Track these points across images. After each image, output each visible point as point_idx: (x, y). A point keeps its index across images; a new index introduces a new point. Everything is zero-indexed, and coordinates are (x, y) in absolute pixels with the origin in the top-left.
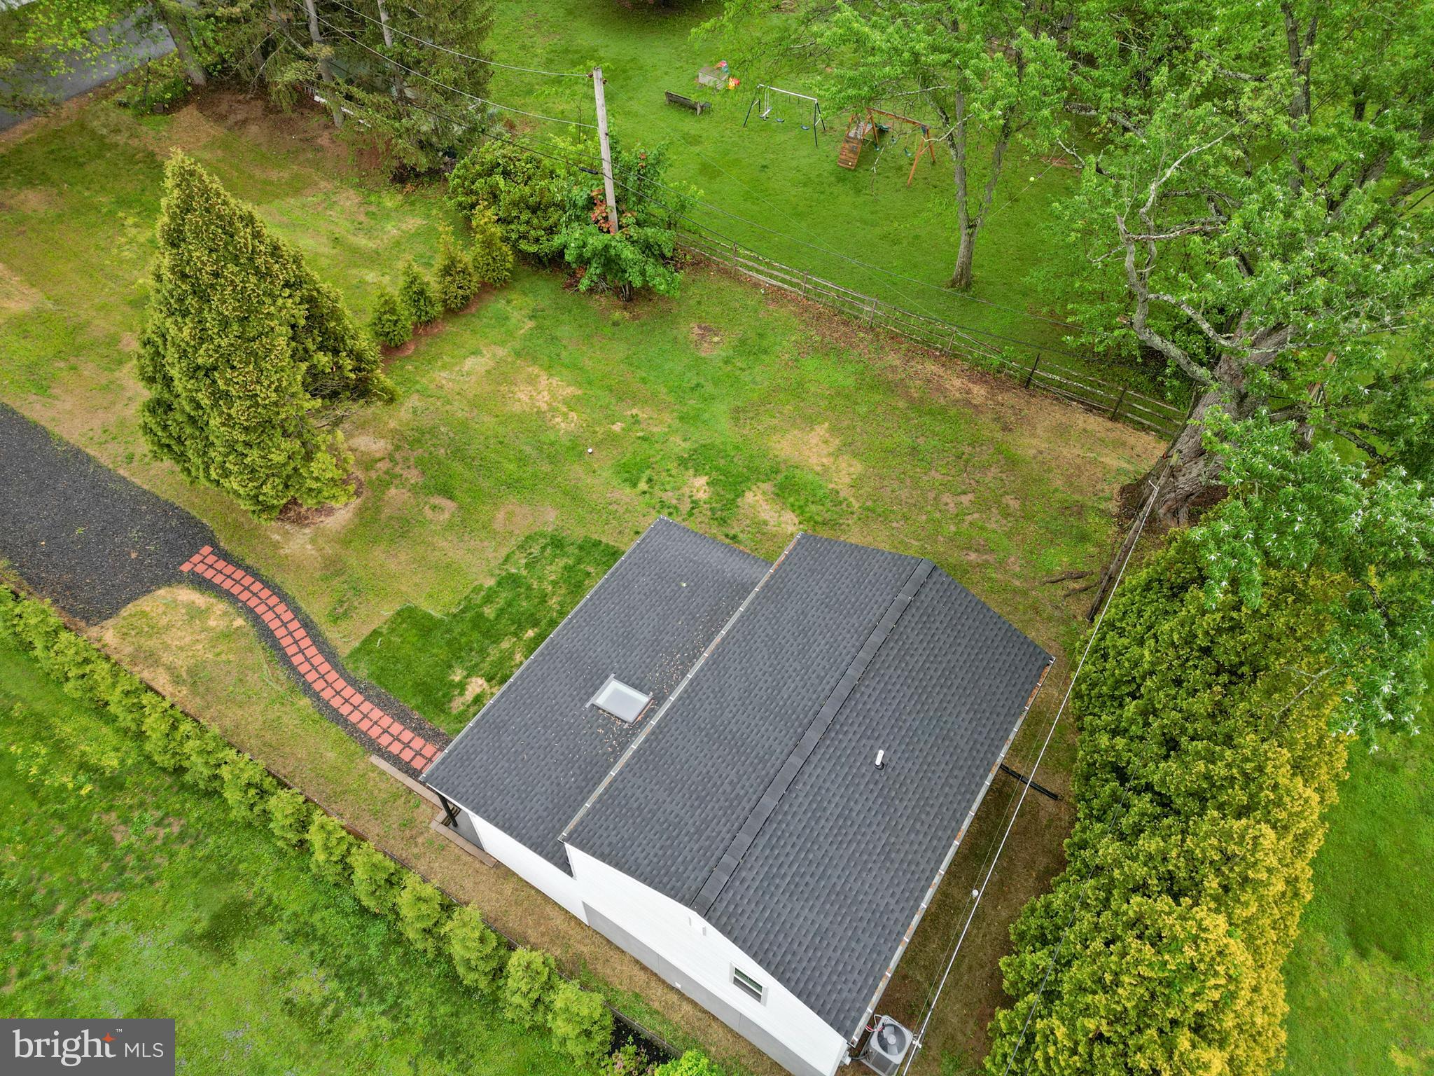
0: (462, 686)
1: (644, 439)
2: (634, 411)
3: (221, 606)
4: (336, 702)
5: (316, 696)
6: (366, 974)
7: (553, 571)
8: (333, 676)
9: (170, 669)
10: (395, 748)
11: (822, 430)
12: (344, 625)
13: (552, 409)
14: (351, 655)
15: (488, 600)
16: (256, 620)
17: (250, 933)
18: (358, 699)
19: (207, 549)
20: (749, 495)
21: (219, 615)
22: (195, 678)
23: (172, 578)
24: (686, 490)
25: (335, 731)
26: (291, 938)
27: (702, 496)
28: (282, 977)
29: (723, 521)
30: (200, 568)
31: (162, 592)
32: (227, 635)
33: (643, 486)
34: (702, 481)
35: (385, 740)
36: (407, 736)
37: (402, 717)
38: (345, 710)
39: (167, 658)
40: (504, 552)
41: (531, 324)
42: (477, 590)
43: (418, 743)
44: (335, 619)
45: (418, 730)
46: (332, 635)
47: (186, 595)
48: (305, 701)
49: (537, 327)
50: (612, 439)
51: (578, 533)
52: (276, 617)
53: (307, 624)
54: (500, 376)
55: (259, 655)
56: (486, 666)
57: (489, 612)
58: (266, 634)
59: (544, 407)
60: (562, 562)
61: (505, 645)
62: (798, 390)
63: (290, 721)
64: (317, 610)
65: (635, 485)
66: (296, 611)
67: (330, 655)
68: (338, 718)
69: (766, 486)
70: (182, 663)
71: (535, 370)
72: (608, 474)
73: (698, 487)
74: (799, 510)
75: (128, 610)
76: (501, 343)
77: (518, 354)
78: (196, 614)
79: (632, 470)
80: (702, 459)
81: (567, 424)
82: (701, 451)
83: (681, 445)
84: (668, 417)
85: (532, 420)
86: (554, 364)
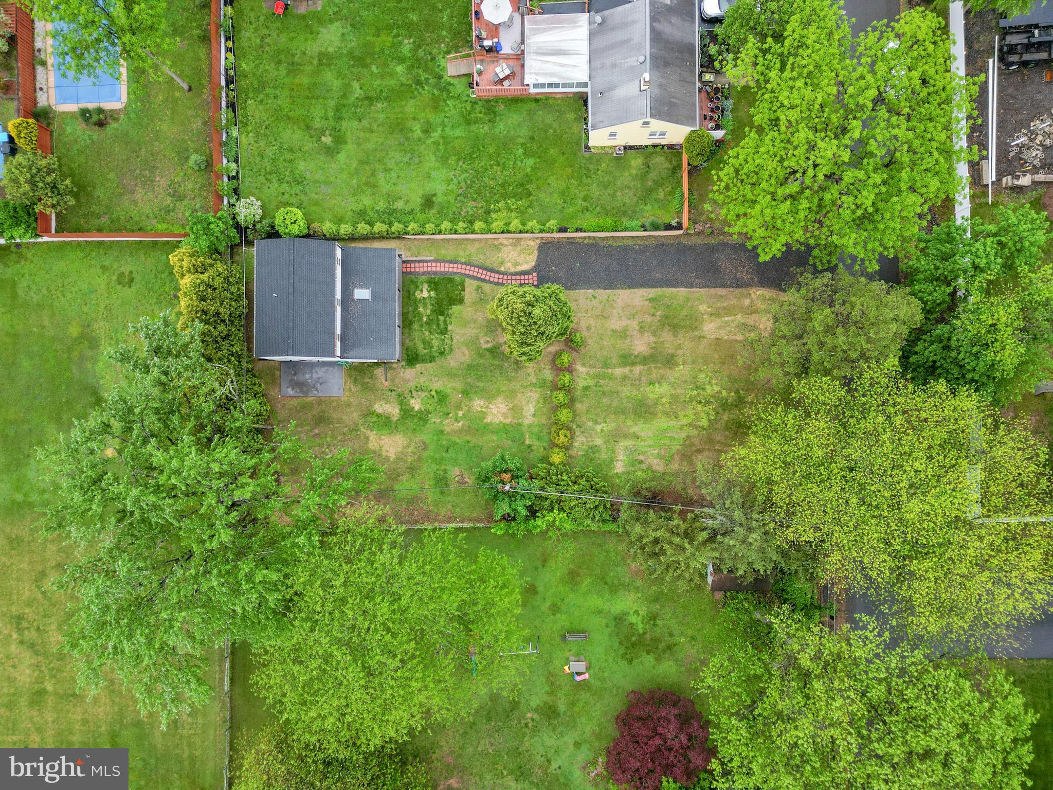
0: (429, 292)
1: (448, 414)
2: (460, 424)
3: (512, 270)
4: (455, 266)
5: (462, 264)
6: (390, 214)
7: (436, 343)
8: (463, 271)
9: (506, 246)
10: (429, 264)
11: (392, 456)
12: (475, 287)
13: (487, 407)
14: (464, 281)
15: (445, 321)
16: (499, 273)
17: (422, 205)
18: (451, 270)
19: (535, 283)
20: (398, 412)
21: (509, 267)
22: (498, 247)
23: (535, 268)
24: (419, 400)
25: (449, 258)
26: (413, 210)
27: (412, 401)
29: (399, 396)
30: (531, 277)
31: (533, 264)
32: (502, 263)
33: (433, 393)
34: (417, 408)
35: (434, 264)
36: (430, 269)
37: (435, 273)
38: (451, 265)
39: (510, 247)
40: (455, 341)
41: (527, 442)
42: (451, 323)
43: (425, 269)
44: (479, 287)
45: (428, 273)
46: (476, 283)
47: (525, 267)
48: (463, 260)
49: (524, 442)
50: (459, 407)
51: (439, 361)
52: (495, 277)
53: (484, 280)
54: (516, 410)
55: (488, 264)
56: (428, 301)
57: (441, 318)
58: (492, 271)
59: (490, 406)
60: (435, 349)
61: (428, 312)
62: (412, 470)
63: (462, 253)
64: (487, 287)
65: (436, 391)
66: (491, 282)
67: (469, 276)
68: (450, 262)
69: (395, 419)
70: (505, 249)
71: (508, 421)
72: (449, 391)
73: (416, 404)
74: (379, 416)
75: (536, 253)
76: (530, 426)
77: (520, 425)
78: (517, 264)
79: (442, 398)
80: (423, 417)
81: (478, 404)
82: (426, 421)
83: (434, 419)
84: (447, 429)
85: (490, 397)
86: (504, 429)
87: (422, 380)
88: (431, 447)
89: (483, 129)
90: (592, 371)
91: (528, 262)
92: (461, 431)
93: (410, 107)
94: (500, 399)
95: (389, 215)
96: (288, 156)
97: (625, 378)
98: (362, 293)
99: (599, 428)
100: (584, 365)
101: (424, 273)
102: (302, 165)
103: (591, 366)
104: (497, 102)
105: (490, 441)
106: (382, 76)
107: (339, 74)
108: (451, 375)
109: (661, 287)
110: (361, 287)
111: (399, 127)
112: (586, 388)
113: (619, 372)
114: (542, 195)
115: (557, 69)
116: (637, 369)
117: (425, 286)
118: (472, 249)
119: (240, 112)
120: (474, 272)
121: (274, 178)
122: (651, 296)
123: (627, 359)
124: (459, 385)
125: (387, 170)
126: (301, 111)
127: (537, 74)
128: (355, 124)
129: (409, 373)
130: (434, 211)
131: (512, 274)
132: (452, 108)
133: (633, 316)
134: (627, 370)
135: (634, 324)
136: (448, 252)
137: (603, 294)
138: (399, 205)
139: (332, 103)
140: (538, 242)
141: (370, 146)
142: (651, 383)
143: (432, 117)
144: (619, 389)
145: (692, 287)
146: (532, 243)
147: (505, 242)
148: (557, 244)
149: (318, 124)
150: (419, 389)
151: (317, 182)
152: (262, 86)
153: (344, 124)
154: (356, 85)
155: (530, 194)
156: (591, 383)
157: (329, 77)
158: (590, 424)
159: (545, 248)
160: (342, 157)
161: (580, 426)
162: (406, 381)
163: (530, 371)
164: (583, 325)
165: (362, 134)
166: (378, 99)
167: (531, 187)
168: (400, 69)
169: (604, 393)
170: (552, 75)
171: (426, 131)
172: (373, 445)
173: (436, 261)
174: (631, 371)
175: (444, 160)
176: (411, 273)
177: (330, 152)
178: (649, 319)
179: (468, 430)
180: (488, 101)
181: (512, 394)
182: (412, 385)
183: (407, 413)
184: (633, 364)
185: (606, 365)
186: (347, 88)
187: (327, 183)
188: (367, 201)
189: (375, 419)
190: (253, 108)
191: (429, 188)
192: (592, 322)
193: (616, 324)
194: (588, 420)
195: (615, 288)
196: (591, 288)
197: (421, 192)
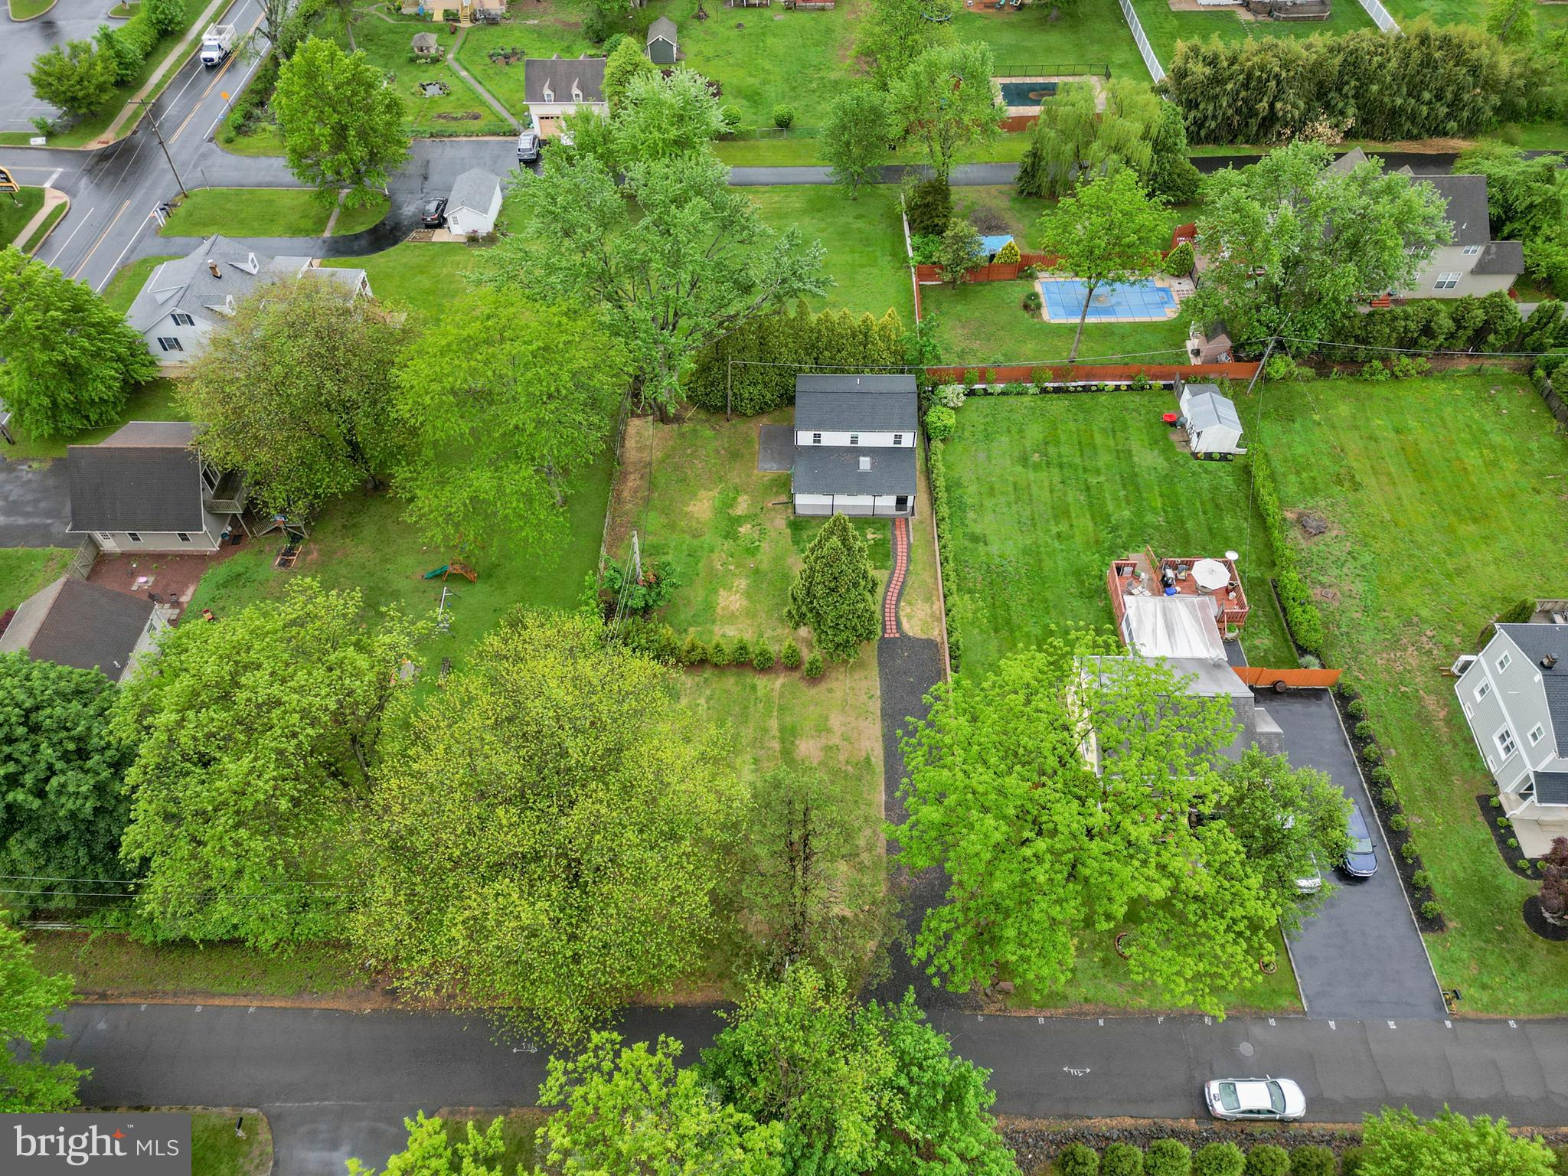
0: (873, 539)
1: (732, 557)
2: (719, 567)
3: (902, 613)
4: (905, 561)
5: (907, 567)
8: (898, 568)
9: (930, 608)
10: (905, 539)
11: (689, 509)
13: (737, 592)
14: (888, 569)
16: (898, 601)
17: (973, 533)
18: (899, 557)
19: (887, 636)
20: (738, 514)
21: (905, 610)
22: (928, 599)
23: (904, 637)
24: (750, 531)
25: (913, 555)
26: (967, 525)
27: (749, 526)
28: (975, 521)
29: (756, 515)
30: (894, 631)
31: (911, 634)
32: (910, 604)
33: (757, 544)
34: (741, 530)
35: (905, 543)
36: (899, 540)
37: (895, 544)
38: (905, 558)
39: (929, 612)
43: (899, 536)
47: (906, 626)
48: (911, 568)
49: (691, 625)
50: (739, 566)
52: (892, 597)
53: (888, 587)
54: (732, 618)
55: (908, 591)
58: (900, 594)
59: (738, 594)
62: (672, 526)
63: (919, 567)
65: (759, 546)
66: (886, 593)
67: (893, 572)
68: (909, 557)
69: (730, 511)
70: (927, 606)
71: (719, 611)
72: (759, 557)
73: (744, 529)
74: (734, 499)
75: (925, 637)
76: (711, 632)
77: (714, 622)
78: (909, 617)
79: (752, 551)
80: (730, 534)
81: (742, 583)
82: (726, 537)
83: (729, 544)
84: (715, 556)
85: (748, 595)
86: (709, 608)
87: (773, 534)
88: (696, 542)
89: (1071, 585)
90: (776, 694)
91: (913, 627)
92: (711, 567)
93: (1084, 523)
94: (745, 603)
95: (959, 507)
96: (1014, 430)
97: (766, 731)
98: (865, 463)
99: (702, 701)
100: (783, 685)
101: (894, 536)
102: (1005, 439)
103: (781, 695)
104: (1106, 598)
105: (697, 595)
106: (1116, 499)
107: (1108, 467)
108: (777, 559)
109: (886, 772)
110: (872, 464)
111: (1061, 512)
112: (754, 688)
113: (774, 724)
114: (995, 642)
115: (1149, 627)
116: (776, 745)
117: (879, 536)
118: (926, 577)
119: (1055, 396)
120: (898, 576)
121: (989, 419)
122: (873, 760)
123: (789, 735)
124: (765, 567)
125: (1009, 505)
126: (1063, 438)
127: (1138, 607)
128: (1057, 479)
129: (780, 522)
130: (967, 543)
131: (896, 613)
132: (1091, 558)
133: (845, 738)
134: (775, 732)
135: (835, 740)
136: (919, 554)
137: (876, 706)
138: (971, 515)
139: (1078, 461)
140: (939, 639)
141: (1035, 490)
142: (756, 761)
143: (1078, 539)
144: (751, 725)
145: (886, 809)
146: (936, 633)
147: (935, 607)
148: (937, 660)
149: (1052, 450)
150: (762, 532)
151: (989, 450)
152: (1086, 412)
153: (1055, 471)
154: (1102, 479)
155: (996, 631)
156: (761, 693)
157: (1104, 459)
158: (708, 692)
159: (931, 645)
160: (1019, 469)
161: (706, 680)
162: (772, 520)
163: (779, 631)
164: (834, 685)
165: (1046, 484)
166: (1089, 496)
167: (1004, 633)
168: (1127, 514)
169: (746, 707)
170: (1140, 622)
171: (1059, 535)
172: (702, 493)
173: (909, 545)
174: (774, 737)
175: (1025, 551)
176: (894, 524)
177: (1024, 460)
178: (842, 758)
179: (712, 574)
180: (1105, 591)
181: (750, 614)
182: (768, 526)
183: (738, 521)
184: (783, 741)
185: (782, 709)
186: (1098, 472)
187: (989, 458)
188: (972, 489)
189: (731, 495)
190: (1058, 406)
191: (991, 538)
192: (839, 694)
193: (835, 721)
194: (714, 690)
195: (883, 720)
196: (882, 695)
197: (987, 532)
